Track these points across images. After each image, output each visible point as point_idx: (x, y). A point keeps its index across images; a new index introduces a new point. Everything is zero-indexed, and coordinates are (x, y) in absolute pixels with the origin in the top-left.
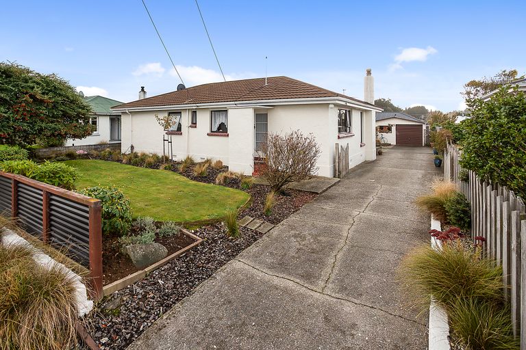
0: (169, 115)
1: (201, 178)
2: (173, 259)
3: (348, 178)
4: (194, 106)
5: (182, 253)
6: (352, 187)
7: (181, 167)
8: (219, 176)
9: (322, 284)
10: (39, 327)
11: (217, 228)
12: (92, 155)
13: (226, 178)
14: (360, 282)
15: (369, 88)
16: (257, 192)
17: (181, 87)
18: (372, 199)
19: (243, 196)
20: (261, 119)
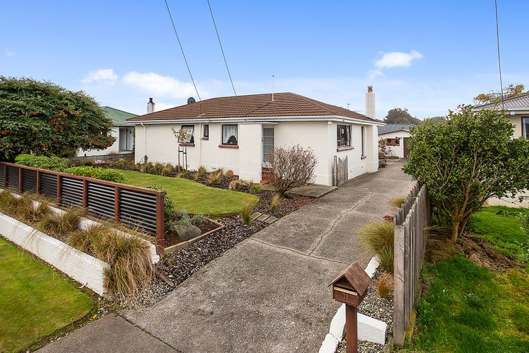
0: (182, 128)
1: (215, 184)
2: (205, 236)
3: (345, 187)
4: (206, 121)
5: (211, 233)
6: (347, 194)
7: (196, 176)
8: (231, 183)
9: (309, 251)
10: (135, 264)
11: (234, 219)
12: (108, 165)
13: (237, 184)
14: (336, 250)
15: (370, 104)
16: (265, 196)
17: (191, 101)
18: (361, 203)
19: (253, 199)
20: (268, 133)
